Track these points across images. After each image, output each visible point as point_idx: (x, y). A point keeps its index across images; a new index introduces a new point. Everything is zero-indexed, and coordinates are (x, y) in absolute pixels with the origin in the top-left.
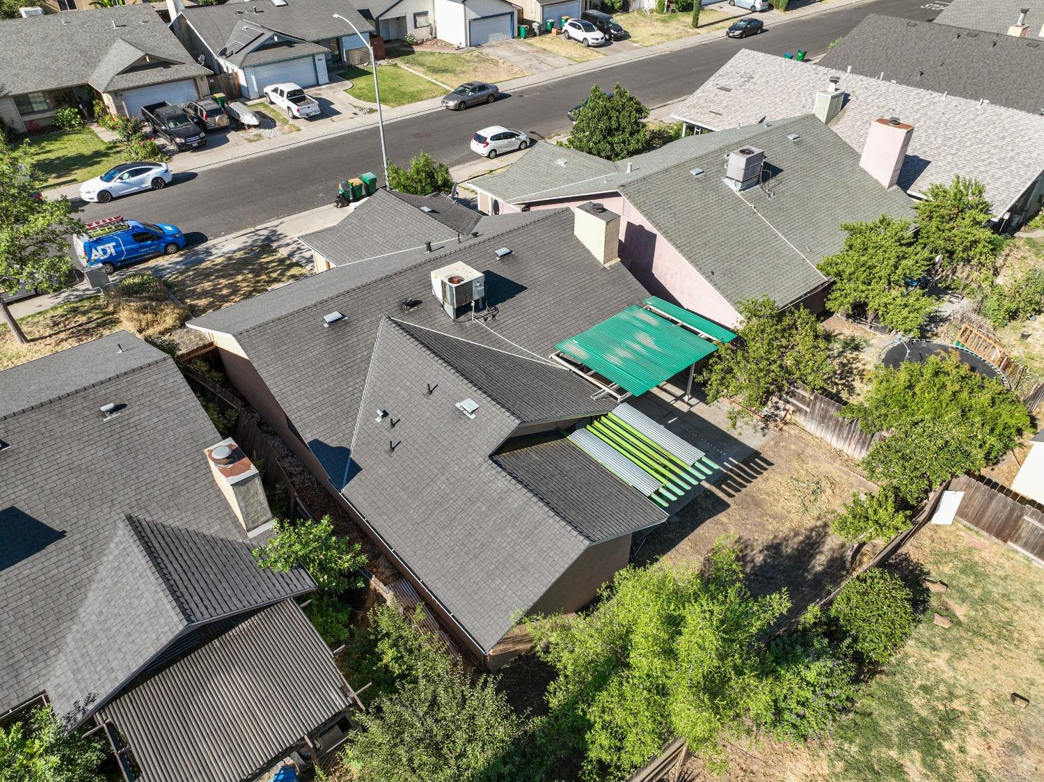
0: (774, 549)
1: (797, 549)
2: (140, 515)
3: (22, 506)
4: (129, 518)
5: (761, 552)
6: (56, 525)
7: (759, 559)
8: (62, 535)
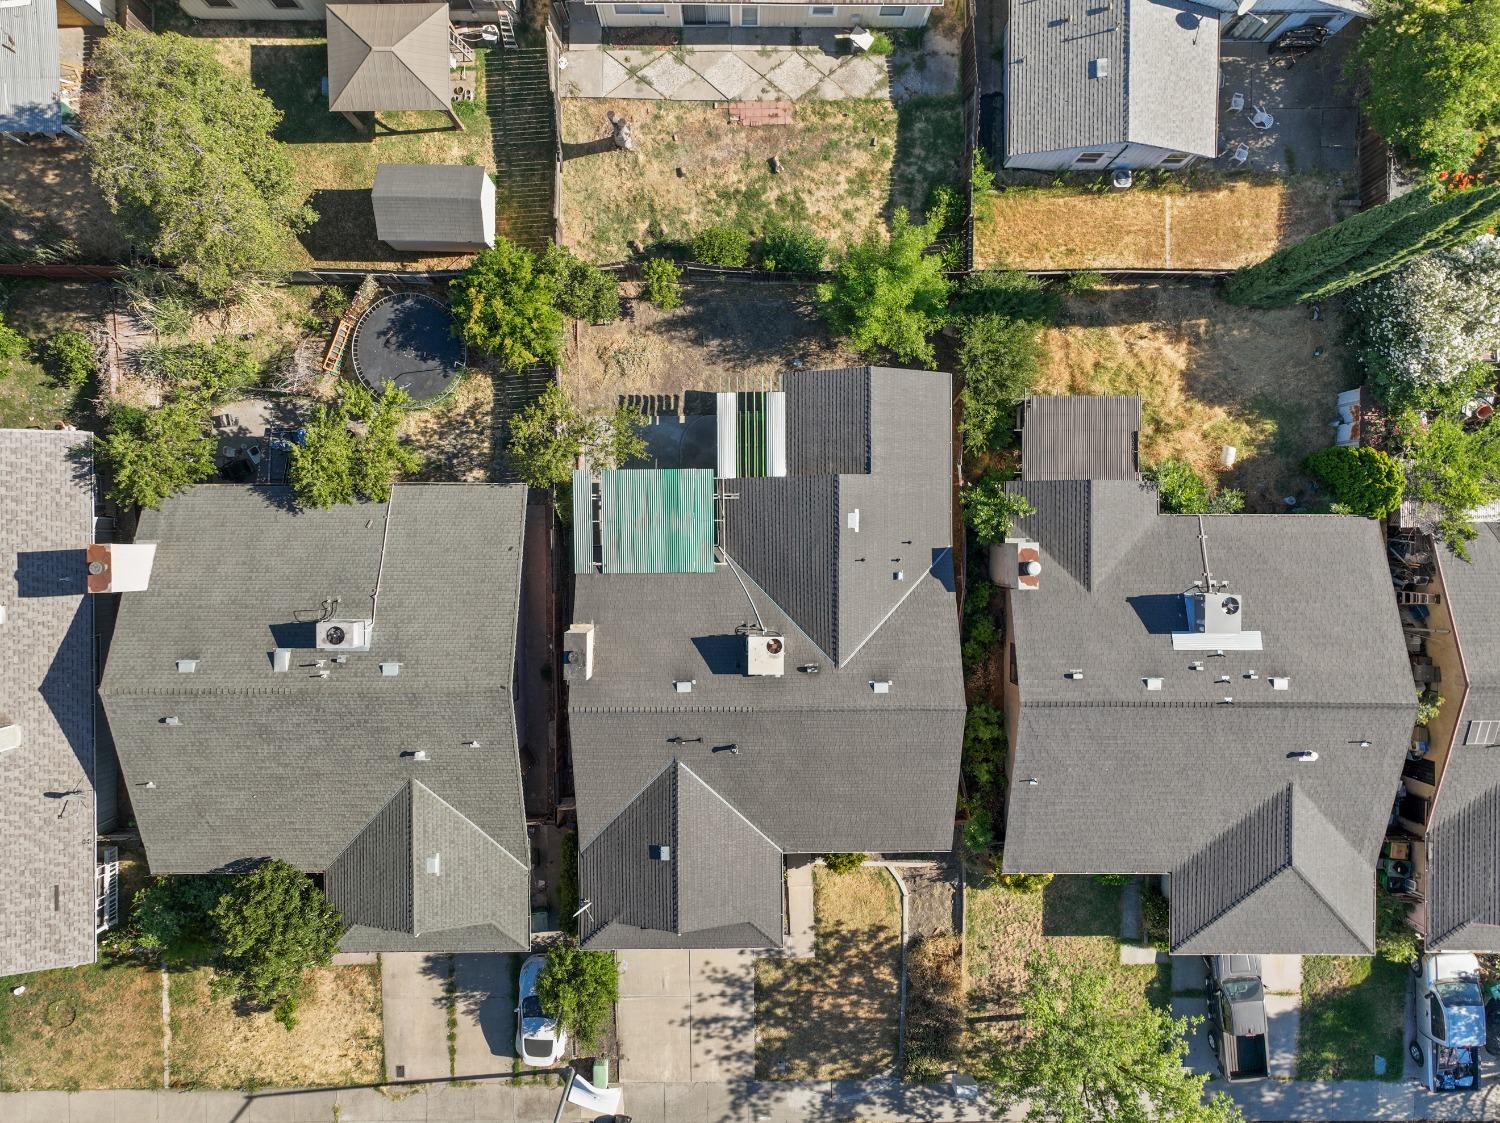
0: (698, 341)
1: (686, 329)
2: (1082, 589)
3: (1145, 631)
4: (1089, 588)
5: (707, 346)
6: (1130, 608)
7: (715, 343)
8: (1129, 600)
